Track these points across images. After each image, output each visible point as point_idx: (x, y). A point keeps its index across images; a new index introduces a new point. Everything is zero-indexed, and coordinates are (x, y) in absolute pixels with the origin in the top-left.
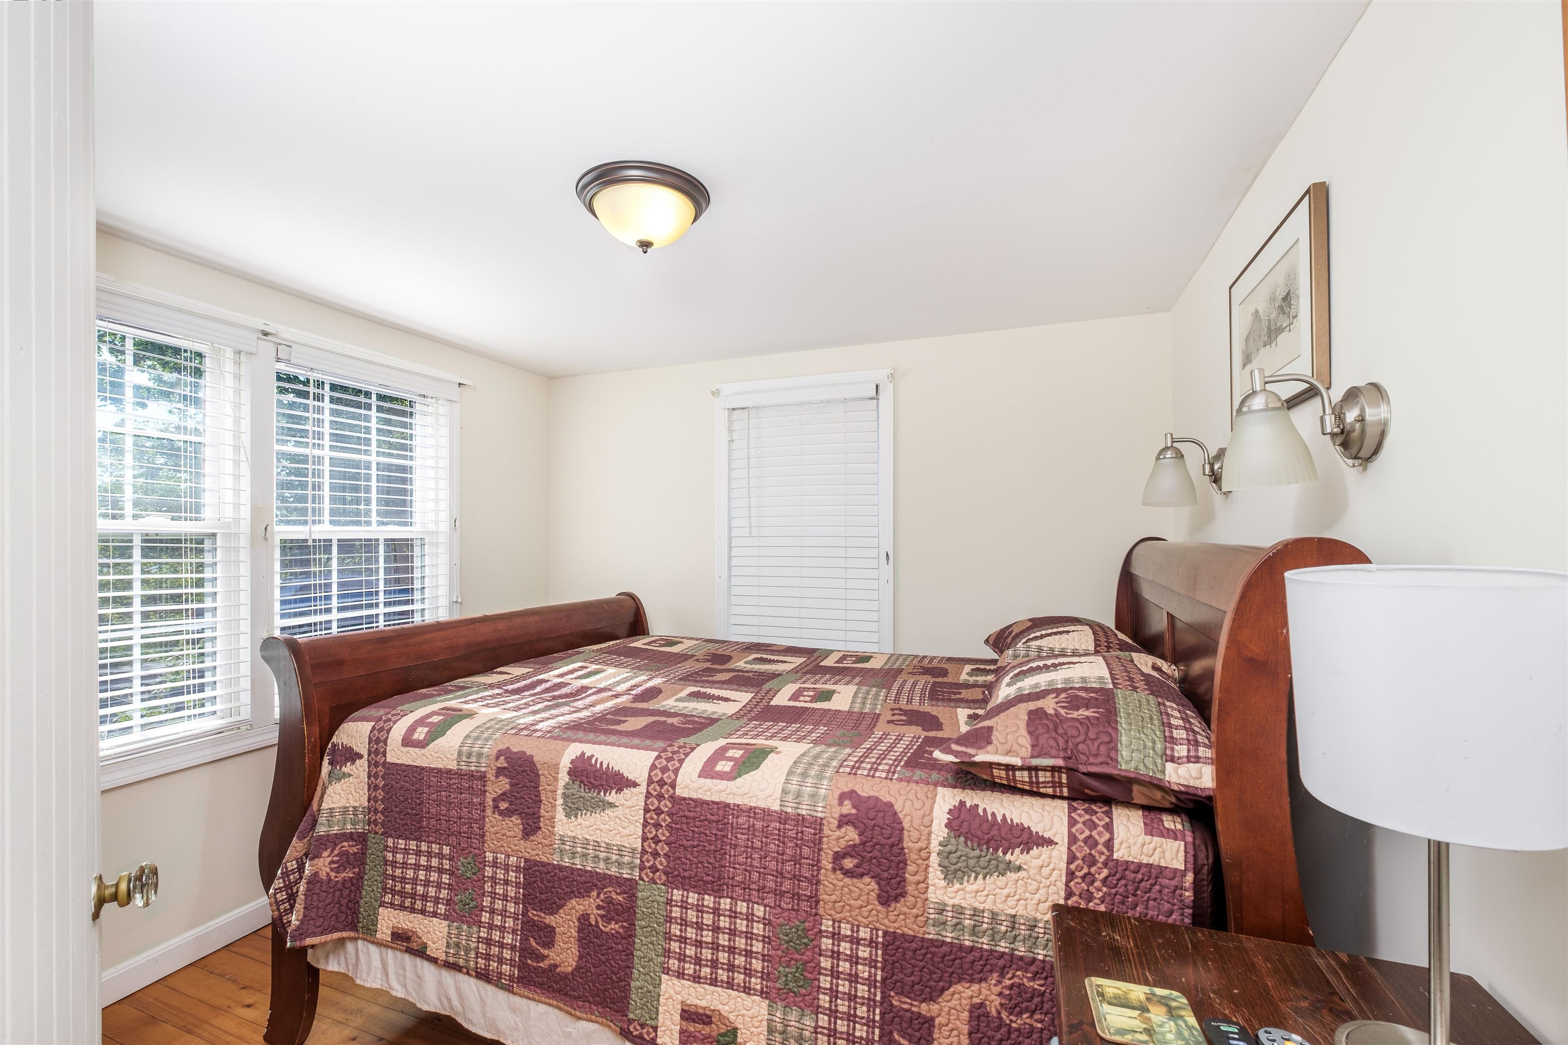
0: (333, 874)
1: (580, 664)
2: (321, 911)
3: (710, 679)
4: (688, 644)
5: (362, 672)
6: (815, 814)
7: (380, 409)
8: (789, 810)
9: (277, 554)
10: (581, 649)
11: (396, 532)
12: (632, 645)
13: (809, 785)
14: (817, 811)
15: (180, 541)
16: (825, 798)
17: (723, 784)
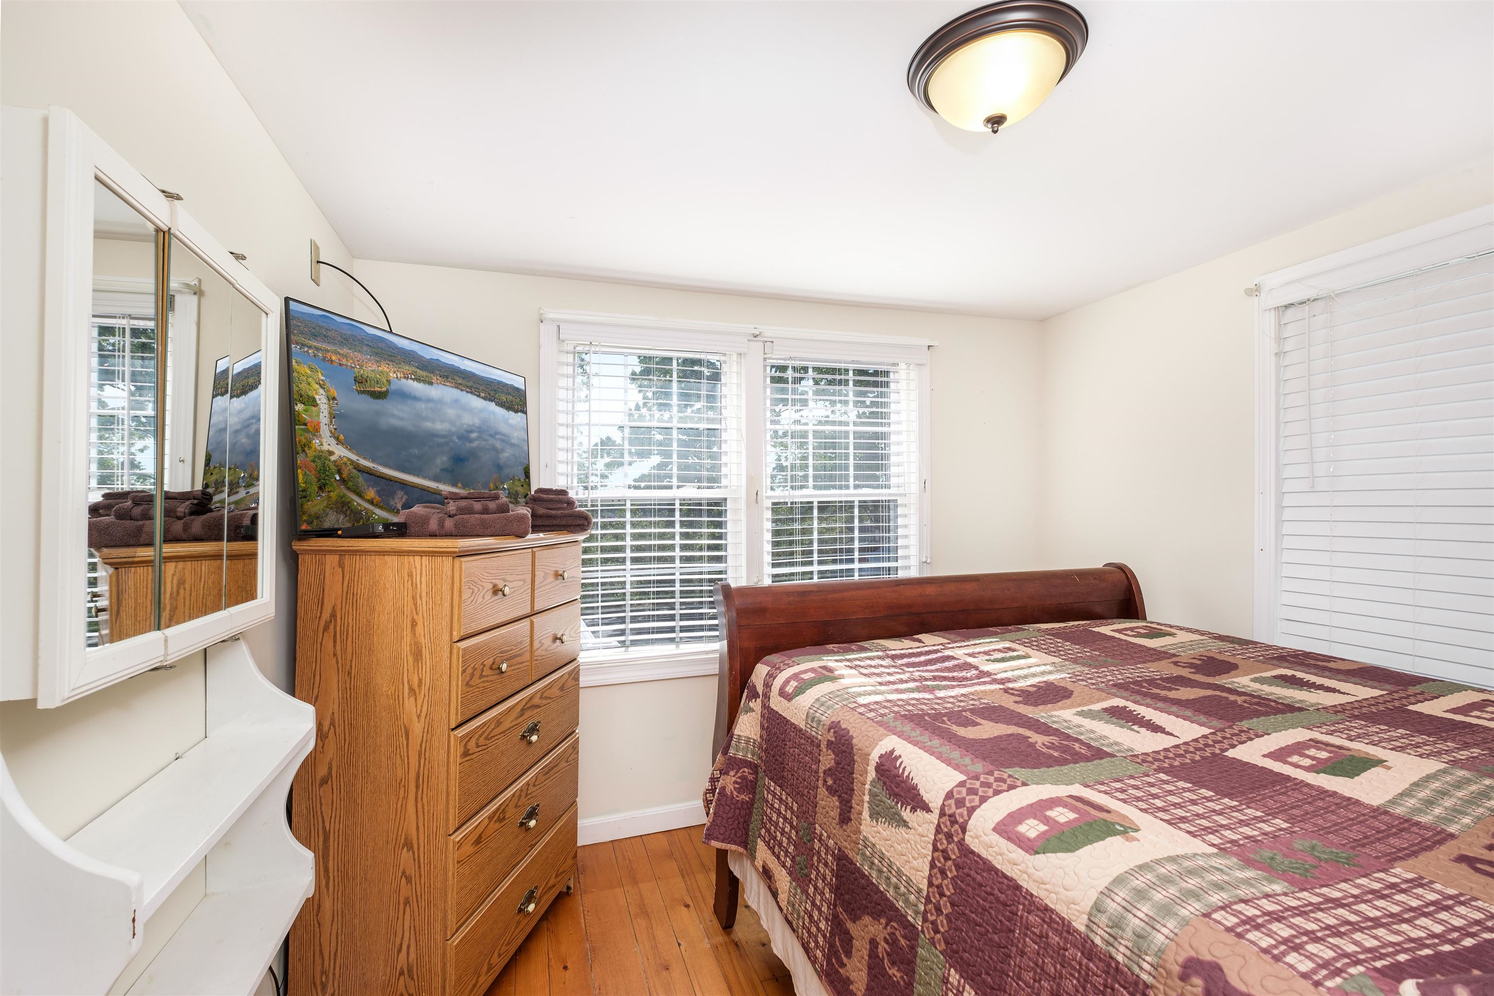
0: (735, 793)
1: (1007, 644)
2: (724, 821)
3: (1163, 693)
4: (1183, 637)
5: (782, 621)
6: (1136, 970)
7: (857, 383)
8: (1098, 941)
9: (769, 514)
10: (1026, 627)
11: (869, 494)
12: (1096, 629)
13: (1140, 914)
14: (1141, 968)
15: (700, 504)
16: (1160, 953)
17: (1018, 854)
